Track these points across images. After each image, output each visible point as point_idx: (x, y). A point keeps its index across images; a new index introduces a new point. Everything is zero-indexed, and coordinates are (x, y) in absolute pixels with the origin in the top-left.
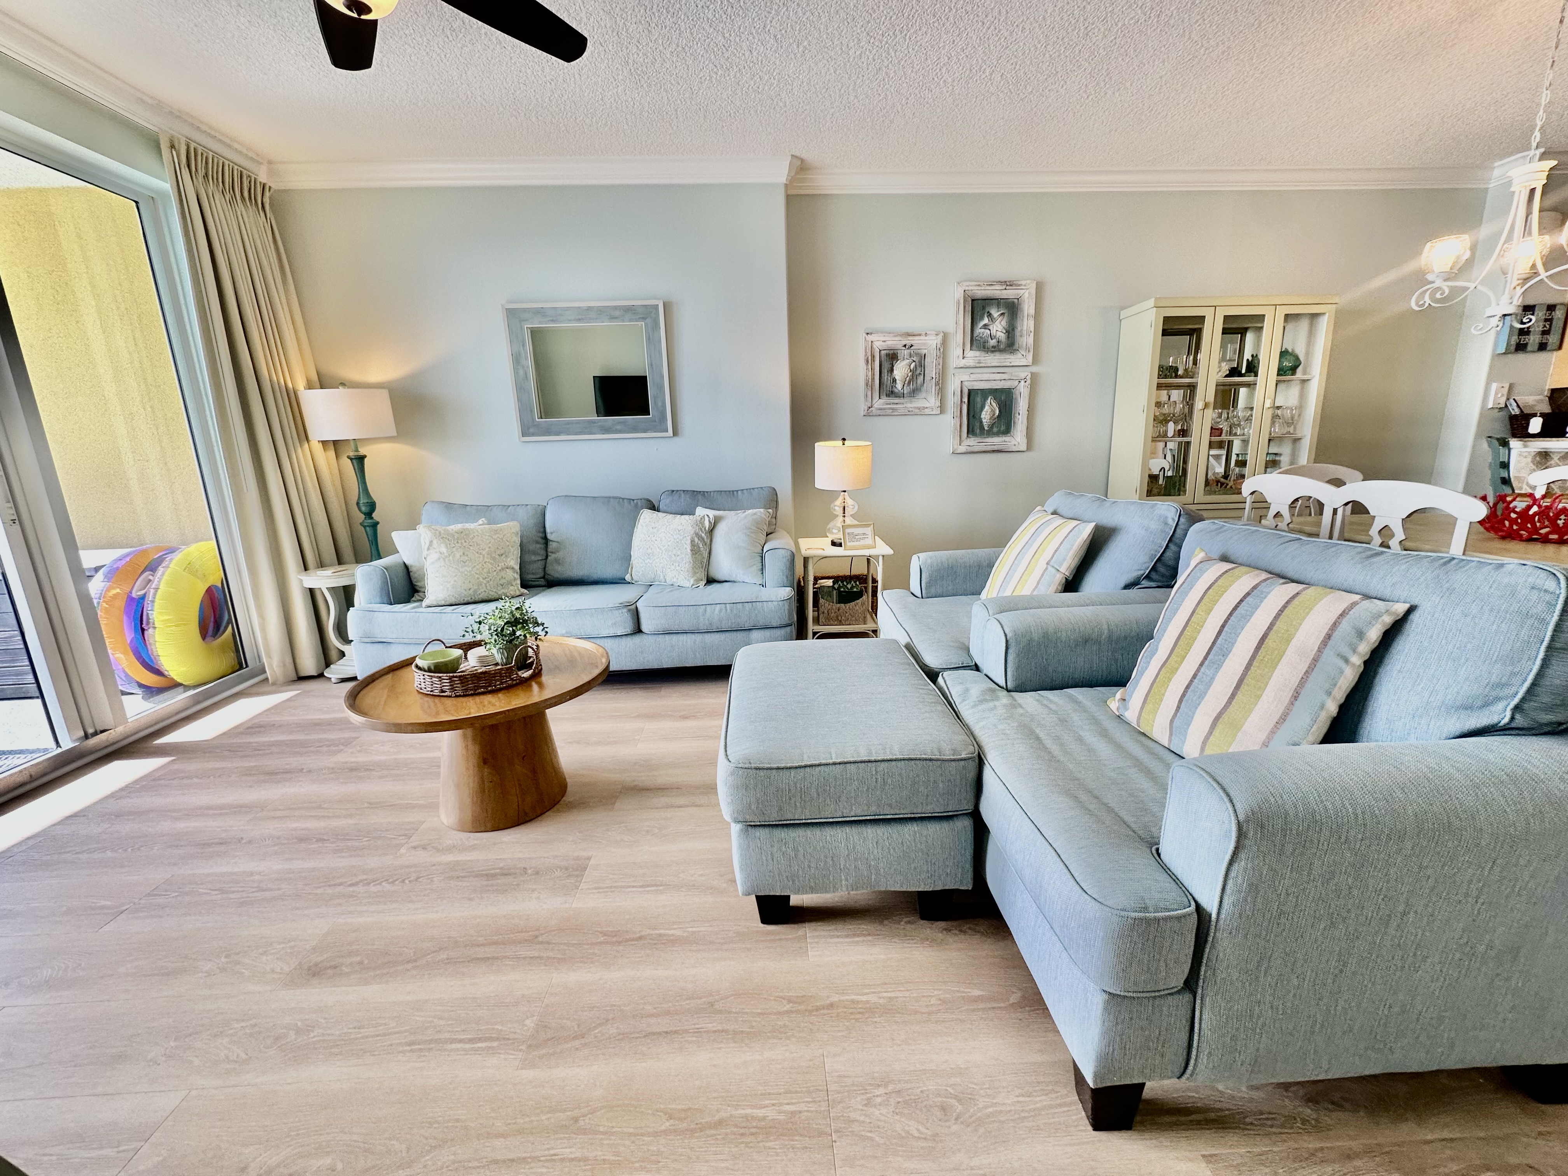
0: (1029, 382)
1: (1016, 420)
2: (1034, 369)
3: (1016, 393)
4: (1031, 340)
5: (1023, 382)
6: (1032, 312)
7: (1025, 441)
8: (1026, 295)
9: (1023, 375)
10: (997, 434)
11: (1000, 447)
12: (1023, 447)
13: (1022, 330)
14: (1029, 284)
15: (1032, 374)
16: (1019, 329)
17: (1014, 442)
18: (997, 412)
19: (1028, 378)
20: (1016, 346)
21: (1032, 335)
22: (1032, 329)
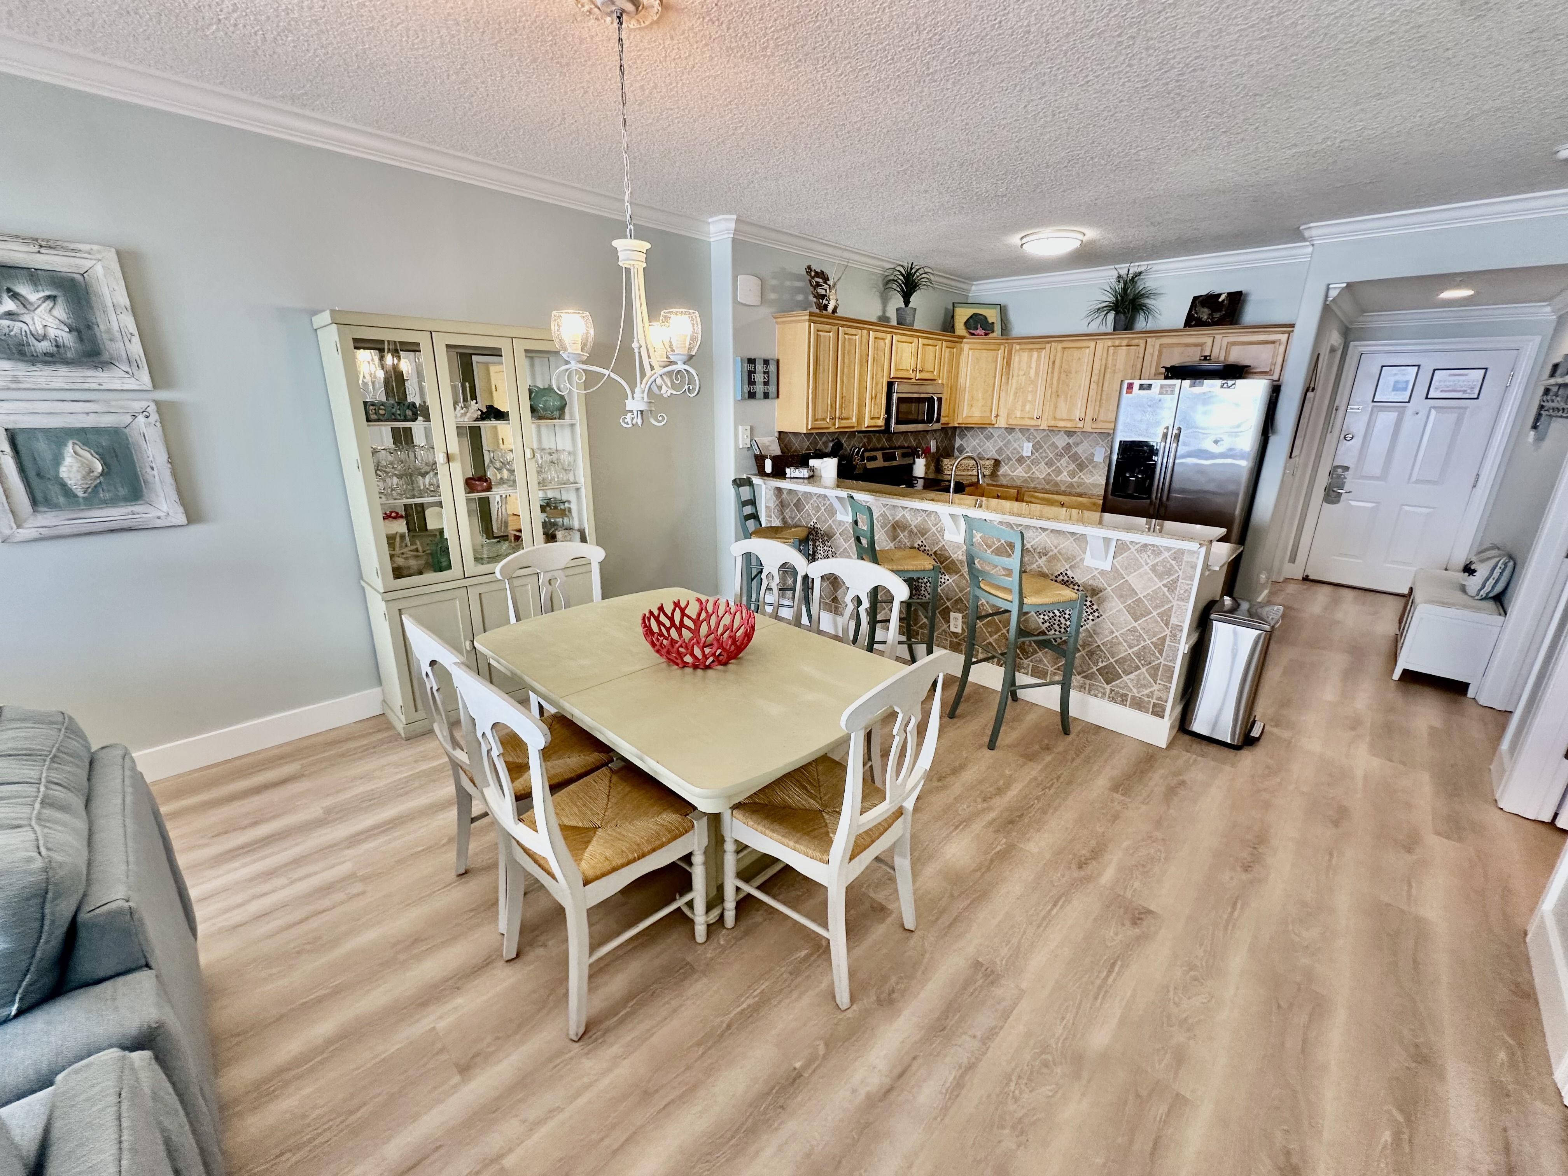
0: (154, 417)
1: (149, 478)
2: (163, 395)
3: (134, 435)
4: (136, 348)
5: (141, 418)
6: (124, 300)
7: (181, 510)
8: (99, 269)
9: (138, 406)
10: (113, 502)
11: (126, 524)
12: (181, 519)
13: (109, 331)
14: (99, 252)
15: (157, 403)
16: (102, 327)
17: (154, 513)
18: (99, 468)
19: (152, 408)
20: (106, 357)
21: (136, 339)
22: (133, 329)
